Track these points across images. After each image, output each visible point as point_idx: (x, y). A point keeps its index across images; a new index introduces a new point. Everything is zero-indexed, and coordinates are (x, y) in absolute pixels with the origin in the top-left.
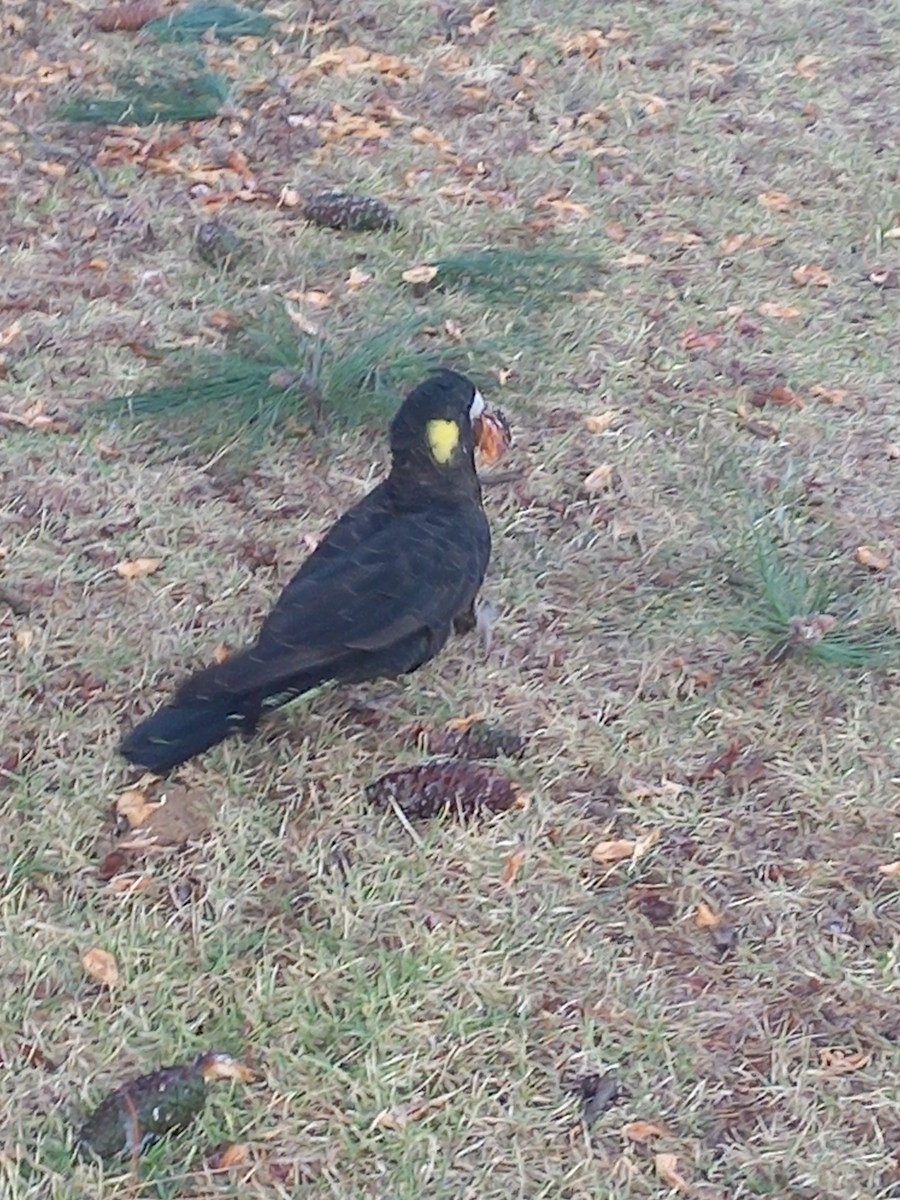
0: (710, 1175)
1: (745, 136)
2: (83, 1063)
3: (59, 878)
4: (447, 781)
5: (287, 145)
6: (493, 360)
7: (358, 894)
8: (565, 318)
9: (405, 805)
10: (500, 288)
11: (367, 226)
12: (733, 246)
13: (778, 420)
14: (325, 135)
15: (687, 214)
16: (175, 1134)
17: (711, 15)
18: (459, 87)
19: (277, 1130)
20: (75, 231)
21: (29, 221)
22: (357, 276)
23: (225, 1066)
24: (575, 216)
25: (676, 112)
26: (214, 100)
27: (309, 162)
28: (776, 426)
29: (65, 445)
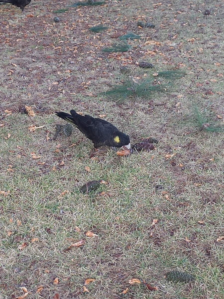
0: (174, 199)
1: (215, 54)
2: (83, 181)
3: (84, 157)
4: (144, 145)
5: (138, 55)
6: (164, 87)
7: (128, 161)
8: (178, 81)
9: (137, 149)
10: (168, 77)
11: (148, 67)
12: (208, 71)
13: (209, 96)
14: (145, 54)
15: (202, 66)
16: (95, 190)
17: (214, 35)
18: (169, 47)
19: (110, 190)
20: (102, 68)
21: (95, 66)
22: (145, 75)
23: (104, 182)
24: (183, 67)
25: (204, 51)
26: (128, 49)
27: (142, 58)
28: (208, 97)
29: (94, 99)
